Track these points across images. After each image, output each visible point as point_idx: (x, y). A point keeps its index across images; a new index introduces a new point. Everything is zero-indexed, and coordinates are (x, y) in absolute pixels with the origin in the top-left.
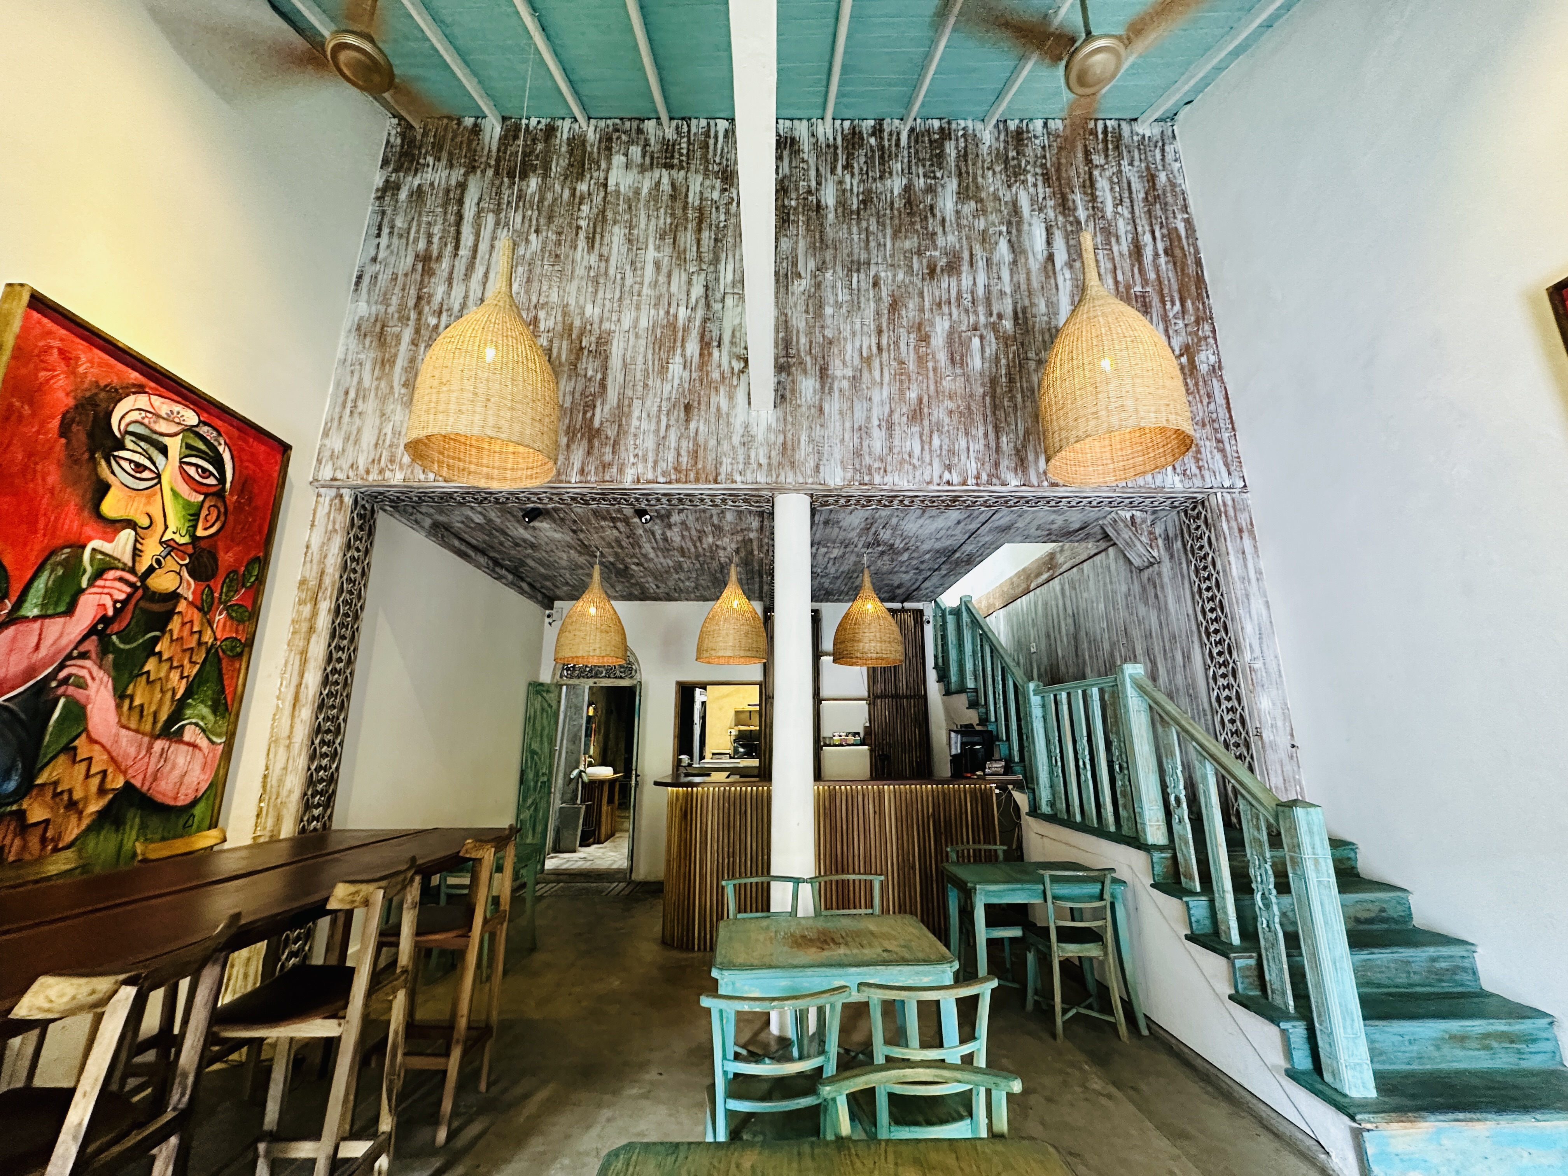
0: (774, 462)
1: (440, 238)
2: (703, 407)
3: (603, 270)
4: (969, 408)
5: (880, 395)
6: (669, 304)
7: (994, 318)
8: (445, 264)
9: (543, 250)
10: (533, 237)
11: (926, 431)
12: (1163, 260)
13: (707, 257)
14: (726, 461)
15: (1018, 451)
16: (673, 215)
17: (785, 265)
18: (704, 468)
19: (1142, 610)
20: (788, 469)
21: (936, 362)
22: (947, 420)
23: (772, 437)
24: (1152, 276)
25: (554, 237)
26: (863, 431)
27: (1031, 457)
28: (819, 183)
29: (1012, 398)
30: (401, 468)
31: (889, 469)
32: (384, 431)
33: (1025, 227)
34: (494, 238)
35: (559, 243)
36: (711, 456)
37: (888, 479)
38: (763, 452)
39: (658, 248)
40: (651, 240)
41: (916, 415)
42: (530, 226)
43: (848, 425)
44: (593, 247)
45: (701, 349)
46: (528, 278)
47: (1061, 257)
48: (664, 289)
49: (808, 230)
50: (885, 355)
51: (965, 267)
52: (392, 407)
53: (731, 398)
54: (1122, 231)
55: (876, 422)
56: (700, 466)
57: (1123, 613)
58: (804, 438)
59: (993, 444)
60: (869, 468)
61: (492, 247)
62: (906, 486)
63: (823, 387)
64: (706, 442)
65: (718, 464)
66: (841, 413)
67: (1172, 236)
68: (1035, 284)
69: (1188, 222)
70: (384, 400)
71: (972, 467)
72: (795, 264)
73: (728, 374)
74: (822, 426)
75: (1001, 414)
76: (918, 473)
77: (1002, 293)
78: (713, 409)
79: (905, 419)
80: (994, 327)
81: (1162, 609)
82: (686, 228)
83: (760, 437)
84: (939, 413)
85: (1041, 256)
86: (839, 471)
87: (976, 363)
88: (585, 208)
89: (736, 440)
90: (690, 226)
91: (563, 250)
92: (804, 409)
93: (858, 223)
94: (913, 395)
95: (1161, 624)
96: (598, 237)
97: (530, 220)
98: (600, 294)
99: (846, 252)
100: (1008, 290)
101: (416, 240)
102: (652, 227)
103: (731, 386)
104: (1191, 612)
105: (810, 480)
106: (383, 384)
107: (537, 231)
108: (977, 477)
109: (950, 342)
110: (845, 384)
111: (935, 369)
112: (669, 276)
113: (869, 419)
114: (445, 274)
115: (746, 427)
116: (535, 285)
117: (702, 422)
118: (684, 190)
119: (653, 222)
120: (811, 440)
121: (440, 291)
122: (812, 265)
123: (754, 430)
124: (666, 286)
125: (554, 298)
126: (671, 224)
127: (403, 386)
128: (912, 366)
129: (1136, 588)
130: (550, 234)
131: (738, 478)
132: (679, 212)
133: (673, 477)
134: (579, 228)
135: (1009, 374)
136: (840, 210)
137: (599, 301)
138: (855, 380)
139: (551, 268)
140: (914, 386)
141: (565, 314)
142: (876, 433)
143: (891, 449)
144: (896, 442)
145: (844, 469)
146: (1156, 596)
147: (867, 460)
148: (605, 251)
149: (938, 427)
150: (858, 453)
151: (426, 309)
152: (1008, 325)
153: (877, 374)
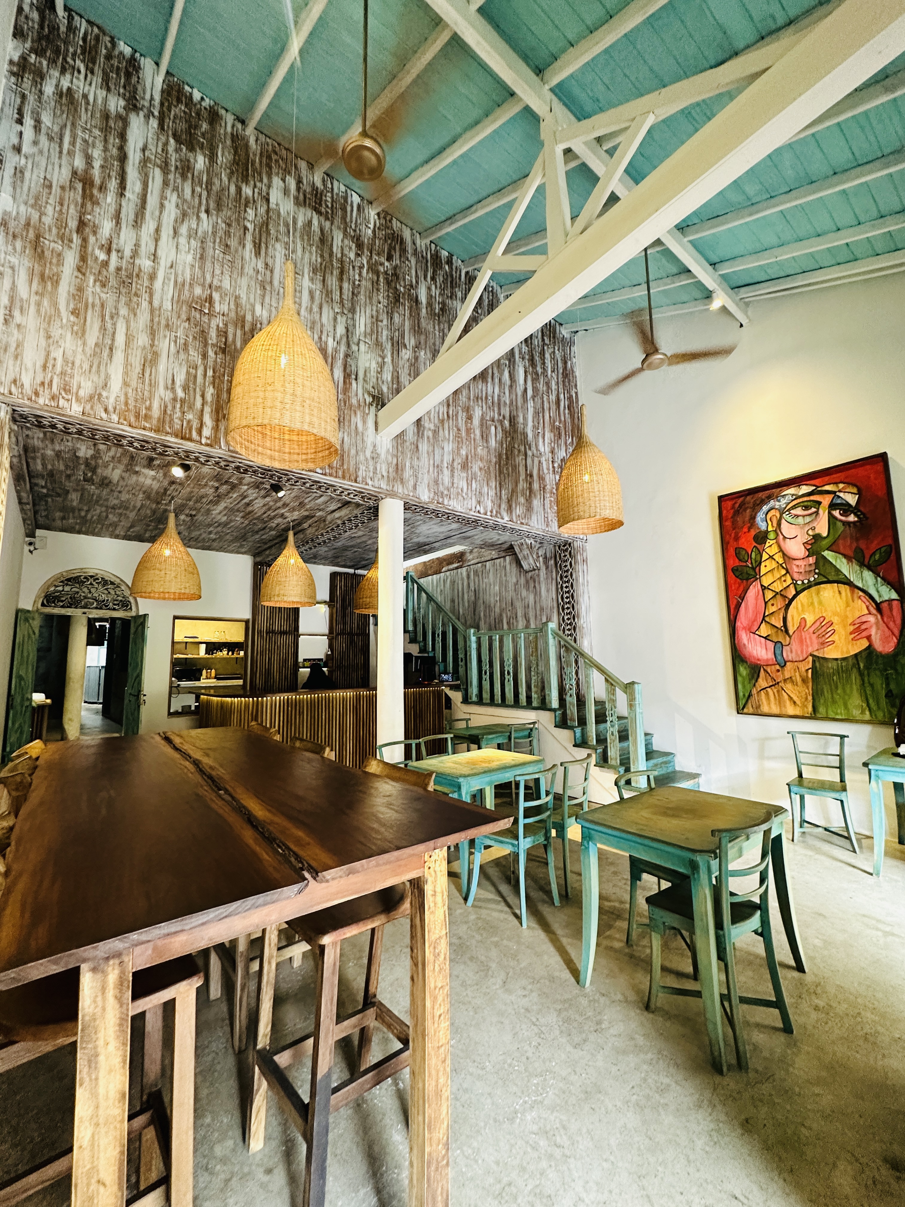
0: (391, 477)
1: (102, 167)
2: (346, 423)
3: (268, 279)
4: (489, 468)
5: (449, 447)
6: (321, 332)
7: (501, 418)
8: (110, 198)
9: (214, 233)
10: (203, 216)
11: (470, 478)
12: (567, 411)
13: (347, 304)
14: (362, 468)
15: (509, 501)
16: (322, 256)
17: (397, 334)
18: (348, 469)
19: (524, 593)
20: (399, 483)
21: (475, 435)
22: (479, 474)
23: (390, 458)
24: (563, 419)
25: (224, 225)
26: (439, 468)
27: (514, 506)
28: (417, 282)
29: (507, 469)
30: (78, 400)
31: (452, 496)
32: (52, 355)
33: (516, 367)
34: (163, 197)
35: (228, 234)
36: (352, 463)
37: (451, 503)
38: (384, 468)
39: (312, 280)
40: (306, 271)
41: (465, 466)
42: (200, 203)
43: (432, 462)
44: (259, 253)
45: (344, 377)
46: (202, 255)
47: (530, 392)
48: (317, 317)
49: (411, 315)
50: (451, 421)
51: (490, 380)
52: (60, 331)
53: (364, 422)
54: (553, 388)
55: (446, 465)
56: (345, 467)
57: (511, 594)
58: (408, 464)
59: (498, 494)
60: (442, 493)
61: (162, 206)
62: (460, 509)
63: (418, 432)
64: (349, 450)
65: (357, 469)
66: (428, 453)
67: (570, 398)
68: (519, 404)
69: (576, 393)
70: (49, 320)
71: (489, 505)
72: (403, 337)
73: (362, 404)
74: (418, 458)
75: (502, 476)
76: (465, 502)
77: (505, 403)
78: (353, 427)
79: (459, 466)
80: (501, 422)
81: (537, 593)
82: (332, 273)
83: (383, 456)
84: (476, 467)
85: (522, 388)
86: (426, 491)
87: (493, 443)
88: (251, 212)
89: (368, 454)
90: (335, 273)
91: (233, 243)
92: (408, 444)
93: (439, 324)
94: (463, 452)
95: (535, 602)
96: (263, 245)
97: (200, 196)
98: (267, 299)
99: (432, 341)
100: (508, 402)
101: (71, 153)
102: (306, 260)
103: (364, 412)
104: (554, 596)
105: (411, 494)
106: (46, 302)
107: (207, 211)
108: (491, 512)
109: (482, 425)
110: (430, 434)
111: (474, 440)
112: (321, 308)
113: (442, 461)
114: (112, 210)
115: (375, 446)
116: (208, 264)
117: (346, 434)
118: (330, 239)
119: (307, 255)
120: (412, 467)
121: (107, 227)
122: (413, 342)
123: (379, 451)
124: (319, 315)
125: (226, 284)
126: (321, 264)
127: (72, 313)
128: (464, 434)
129: (522, 581)
130: (219, 221)
131: (370, 483)
132: (326, 255)
133: (327, 471)
134: (246, 228)
135: (506, 454)
136: (429, 309)
137: (266, 305)
138: (435, 432)
139: (221, 255)
140: (464, 447)
141: (237, 305)
142: (445, 470)
143: (453, 484)
144: (456, 481)
145: (429, 490)
146: (535, 587)
147: (441, 488)
148: (270, 261)
149: (474, 477)
150: (436, 482)
151: (92, 239)
152: (507, 423)
153: (447, 432)
